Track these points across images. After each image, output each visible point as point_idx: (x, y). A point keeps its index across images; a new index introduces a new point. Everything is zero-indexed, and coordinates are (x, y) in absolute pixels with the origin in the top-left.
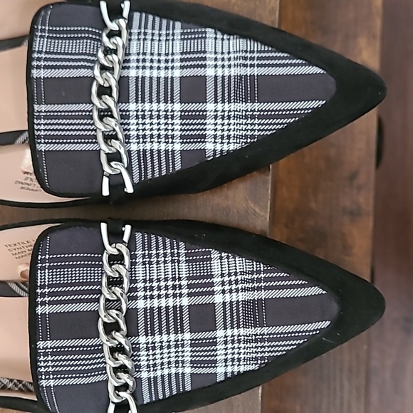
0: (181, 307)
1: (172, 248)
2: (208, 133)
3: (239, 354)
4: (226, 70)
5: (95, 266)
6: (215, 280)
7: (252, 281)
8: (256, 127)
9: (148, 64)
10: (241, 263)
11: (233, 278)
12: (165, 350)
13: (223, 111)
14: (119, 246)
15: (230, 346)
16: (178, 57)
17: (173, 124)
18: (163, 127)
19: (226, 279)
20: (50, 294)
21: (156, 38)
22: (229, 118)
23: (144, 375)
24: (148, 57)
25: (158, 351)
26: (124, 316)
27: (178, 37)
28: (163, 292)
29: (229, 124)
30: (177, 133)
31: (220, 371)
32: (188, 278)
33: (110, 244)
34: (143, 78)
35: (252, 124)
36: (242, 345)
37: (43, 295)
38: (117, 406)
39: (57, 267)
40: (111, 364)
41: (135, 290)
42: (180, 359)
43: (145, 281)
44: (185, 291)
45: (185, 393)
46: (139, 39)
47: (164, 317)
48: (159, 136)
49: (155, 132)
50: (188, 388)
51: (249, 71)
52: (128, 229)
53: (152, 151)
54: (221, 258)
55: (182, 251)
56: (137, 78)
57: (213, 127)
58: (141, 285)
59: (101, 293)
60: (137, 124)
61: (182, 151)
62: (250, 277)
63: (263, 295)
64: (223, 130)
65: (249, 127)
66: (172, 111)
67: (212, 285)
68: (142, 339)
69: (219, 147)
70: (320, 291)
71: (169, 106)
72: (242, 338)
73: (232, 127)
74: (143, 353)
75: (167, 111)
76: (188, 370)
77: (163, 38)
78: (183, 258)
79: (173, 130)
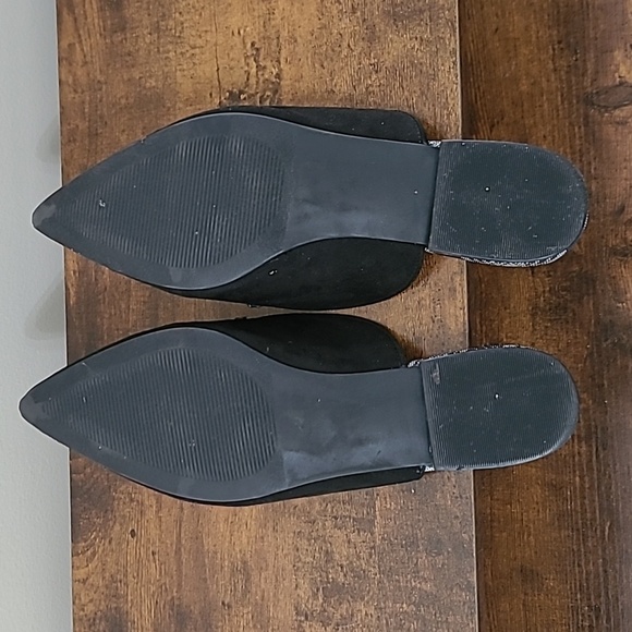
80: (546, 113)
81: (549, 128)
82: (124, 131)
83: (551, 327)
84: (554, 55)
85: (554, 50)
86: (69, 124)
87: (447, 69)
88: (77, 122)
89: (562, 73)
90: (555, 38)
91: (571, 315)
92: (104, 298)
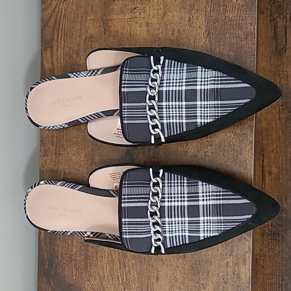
0: (184, 206)
1: (181, 180)
2: (198, 114)
3: (210, 228)
4: (206, 86)
5: (147, 187)
6: (200, 195)
7: (217, 196)
8: (219, 112)
9: (171, 84)
10: (211, 187)
11: (208, 194)
12: (177, 225)
13: (204, 105)
14: (158, 178)
15: (206, 224)
16: (184, 81)
17: (182, 111)
18: (177, 112)
19: (205, 194)
20: (128, 198)
21: (175, 72)
22: (207, 108)
23: (168, 235)
24: (171, 81)
25: (174, 225)
26: (159, 210)
27: (185, 71)
28: (176, 199)
29: (207, 111)
30: (184, 115)
31: (202, 235)
32: (188, 194)
33: (154, 178)
34: (169, 91)
35: (217, 110)
36: (211, 224)
37: (125, 199)
38: (156, 248)
39: (131, 187)
40: (153, 230)
41: (164, 198)
42: (184, 229)
43: (168, 194)
44: (186, 199)
45: (186, 244)
46: (168, 73)
47: (176, 210)
48: (176, 116)
49: (174, 115)
50: (187, 242)
51: (216, 86)
52: (161, 171)
53: (173, 123)
54: (203, 185)
55: (186, 181)
56: (166, 91)
57: (200, 112)
58: (166, 196)
59: (149, 199)
60: (166, 111)
61: (186, 123)
62: (216, 194)
63: (221, 202)
64: (204, 113)
65: (216, 112)
66: (182, 105)
67: (198, 197)
68: (167, 219)
69: (203, 121)
70: (248, 201)
71: (180, 103)
72: (212, 221)
73: (208, 112)
74: (167, 225)
75: (179, 105)
76: (187, 234)
77: (178, 72)
78: (185, 184)
79: (182, 114)
80: (274, 139)
81: (275, 146)
82: (74, 154)
83: (271, 242)
84: (279, 111)
85: (279, 109)
86: (45, 146)
87: (248, 150)
88: (50, 146)
89: (283, 120)
90: (280, 104)
91: (281, 238)
92: (60, 238)
